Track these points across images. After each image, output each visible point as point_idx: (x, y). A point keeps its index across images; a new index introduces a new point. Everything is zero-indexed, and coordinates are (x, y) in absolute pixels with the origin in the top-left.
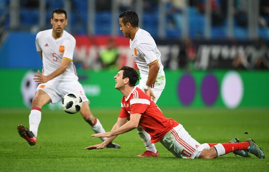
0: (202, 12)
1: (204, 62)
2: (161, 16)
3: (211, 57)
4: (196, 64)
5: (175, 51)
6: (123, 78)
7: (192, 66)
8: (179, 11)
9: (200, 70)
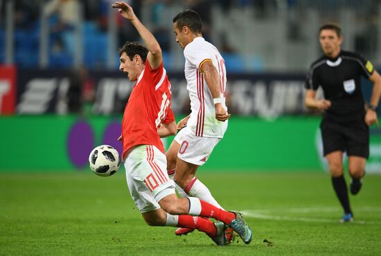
0: (103, 29)
1: (107, 104)
2: (43, 34)
3: (117, 97)
4: (95, 107)
5: (65, 86)
6: (132, 60)
7: (88, 110)
8: (69, 28)
9: (100, 114)
